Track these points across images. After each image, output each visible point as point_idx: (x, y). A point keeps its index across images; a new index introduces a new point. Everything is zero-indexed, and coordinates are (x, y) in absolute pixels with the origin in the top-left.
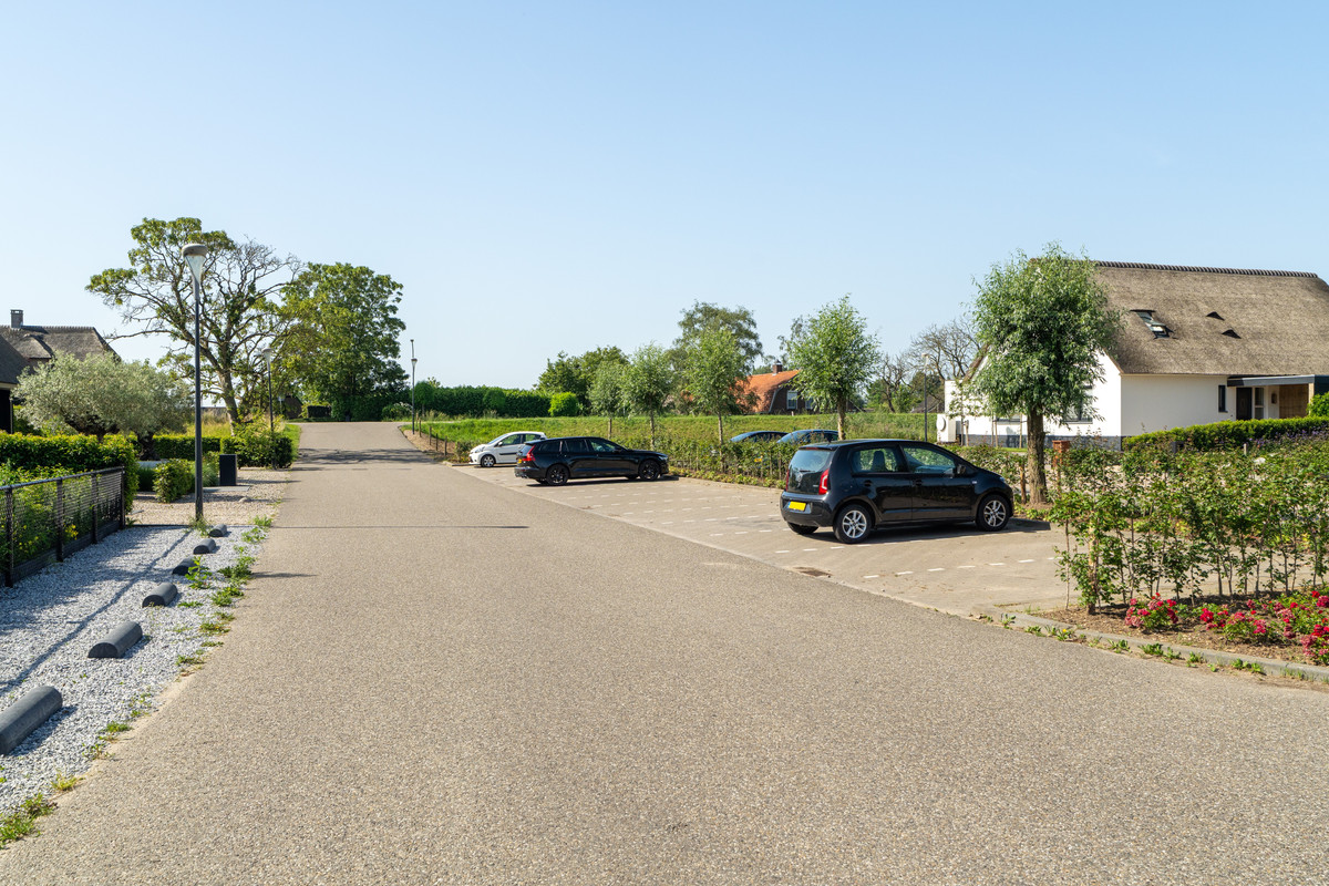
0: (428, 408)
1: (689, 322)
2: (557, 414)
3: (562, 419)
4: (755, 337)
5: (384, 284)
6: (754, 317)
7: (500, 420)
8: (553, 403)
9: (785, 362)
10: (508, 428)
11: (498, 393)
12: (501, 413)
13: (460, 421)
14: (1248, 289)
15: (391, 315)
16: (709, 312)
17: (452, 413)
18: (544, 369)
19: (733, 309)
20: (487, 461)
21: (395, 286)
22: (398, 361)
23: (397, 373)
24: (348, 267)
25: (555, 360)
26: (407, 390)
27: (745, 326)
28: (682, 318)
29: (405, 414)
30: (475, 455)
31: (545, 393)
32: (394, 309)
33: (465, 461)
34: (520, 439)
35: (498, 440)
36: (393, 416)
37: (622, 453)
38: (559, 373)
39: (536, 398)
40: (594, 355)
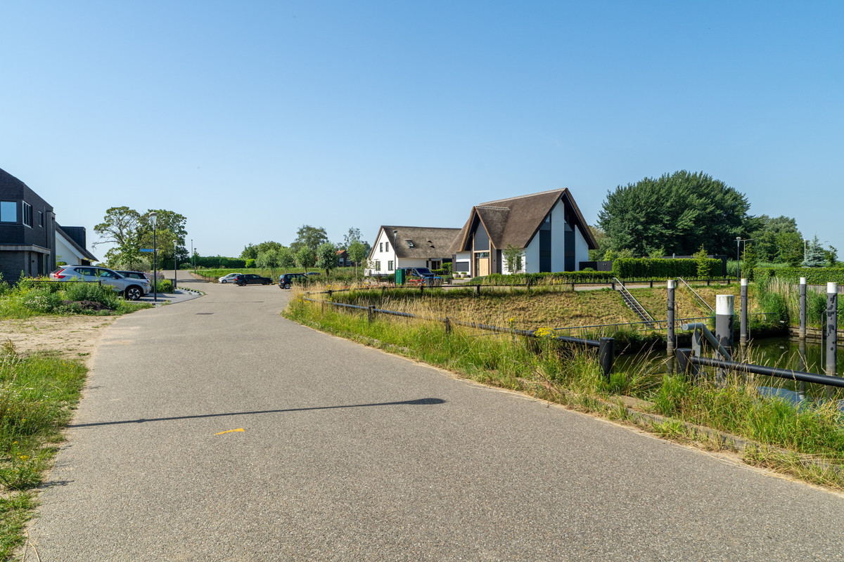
0: (197, 265)
1: (301, 232)
2: (249, 267)
3: (250, 269)
4: (327, 238)
5: (178, 217)
6: (326, 231)
7: (226, 269)
8: (247, 263)
9: (346, 245)
10: (229, 272)
11: (225, 259)
12: (227, 267)
13: (210, 270)
14: (443, 234)
15: (182, 229)
16: (309, 229)
17: (207, 267)
18: (243, 250)
19: (317, 227)
20: (224, 282)
21: (183, 218)
22: (185, 247)
23: (185, 251)
24: (165, 211)
25: (248, 246)
26: (188, 258)
27: (322, 234)
28: (298, 231)
29: (189, 267)
30: (220, 280)
31: (244, 259)
32: (183, 227)
33: (217, 282)
34: (234, 275)
35: (228, 276)
36: (184, 268)
37: (260, 278)
38: (250, 251)
39: (240, 261)
40: (263, 244)
